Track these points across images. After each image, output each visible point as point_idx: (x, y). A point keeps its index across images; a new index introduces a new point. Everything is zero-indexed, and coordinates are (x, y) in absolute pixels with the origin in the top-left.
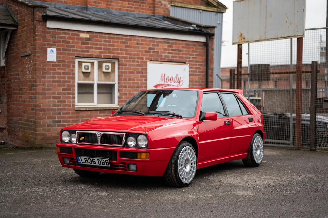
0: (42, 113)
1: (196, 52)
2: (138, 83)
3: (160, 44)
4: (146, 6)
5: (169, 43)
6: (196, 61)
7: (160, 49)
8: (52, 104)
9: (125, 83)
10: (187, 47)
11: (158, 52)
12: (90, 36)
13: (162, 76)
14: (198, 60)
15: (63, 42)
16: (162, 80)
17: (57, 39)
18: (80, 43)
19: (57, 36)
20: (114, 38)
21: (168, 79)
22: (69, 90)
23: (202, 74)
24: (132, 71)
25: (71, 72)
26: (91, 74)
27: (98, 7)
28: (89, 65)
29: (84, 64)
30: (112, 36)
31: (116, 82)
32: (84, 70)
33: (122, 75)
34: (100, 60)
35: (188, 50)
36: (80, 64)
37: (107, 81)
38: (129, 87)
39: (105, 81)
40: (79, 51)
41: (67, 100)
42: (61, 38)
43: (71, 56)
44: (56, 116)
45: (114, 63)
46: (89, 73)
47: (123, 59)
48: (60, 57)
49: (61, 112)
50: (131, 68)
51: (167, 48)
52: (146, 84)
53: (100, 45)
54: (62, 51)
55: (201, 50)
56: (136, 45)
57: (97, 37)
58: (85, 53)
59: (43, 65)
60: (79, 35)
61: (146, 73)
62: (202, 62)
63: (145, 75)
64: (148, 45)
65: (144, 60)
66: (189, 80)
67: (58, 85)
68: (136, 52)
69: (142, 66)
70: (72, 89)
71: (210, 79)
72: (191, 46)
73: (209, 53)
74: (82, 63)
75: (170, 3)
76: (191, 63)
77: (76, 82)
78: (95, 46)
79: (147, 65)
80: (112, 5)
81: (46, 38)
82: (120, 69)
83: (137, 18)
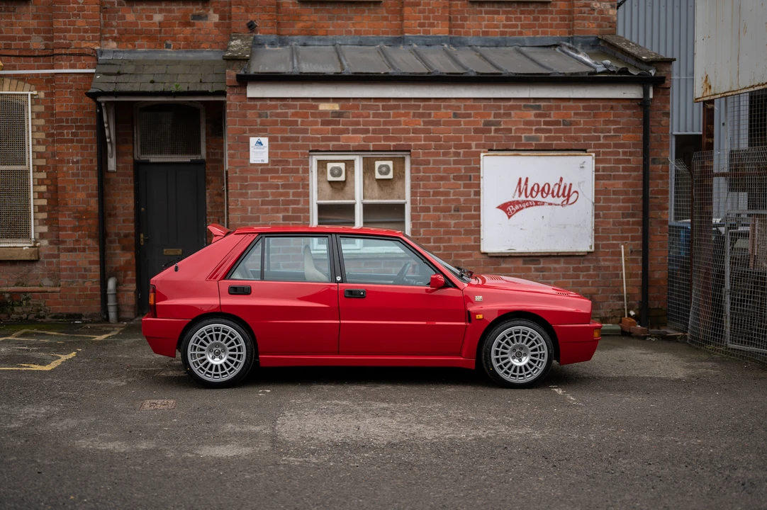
1: (615, 122)
2: (458, 200)
3: (513, 112)
5: (538, 107)
6: (616, 146)
7: (515, 123)
9: (424, 201)
10: (590, 114)
11: (510, 130)
12: (341, 107)
13: (520, 183)
14: (622, 142)
15: (283, 123)
16: (520, 193)
17: (269, 118)
18: (318, 122)
19: (269, 112)
20: (397, 107)
21: (536, 188)
22: (298, 218)
23: (634, 174)
24: (442, 174)
25: (301, 183)
26: (348, 184)
27: (428, 35)
28: (342, 166)
29: (330, 166)
31: (407, 200)
32: (330, 178)
33: (420, 185)
34: (368, 155)
35: (593, 119)
37: (386, 199)
38: (435, 210)
39: (380, 198)
40: (317, 139)
42: (278, 115)
43: (299, 151)
45: (403, 159)
46: (344, 182)
47: (420, 151)
48: (276, 154)
50: (440, 168)
51: (533, 118)
52: (479, 201)
53: (366, 123)
54: (280, 143)
55: (630, 118)
56: (453, 119)
57: (357, 107)
58: (331, 144)
59: (242, 172)
60: (317, 107)
61: (479, 178)
62: (635, 146)
63: (476, 182)
64: (482, 115)
65: (474, 149)
66: (595, 191)
67: (272, 209)
68: (452, 134)
69: (468, 162)
70: (304, 216)
71: (657, 186)
72: (601, 111)
73: (651, 123)
74: (326, 164)
75: (616, 5)
76: (601, 150)
77: (314, 201)
78: (353, 127)
79: (480, 160)
80: (465, 26)
81: (247, 119)
82: (413, 171)
83: (524, 49)
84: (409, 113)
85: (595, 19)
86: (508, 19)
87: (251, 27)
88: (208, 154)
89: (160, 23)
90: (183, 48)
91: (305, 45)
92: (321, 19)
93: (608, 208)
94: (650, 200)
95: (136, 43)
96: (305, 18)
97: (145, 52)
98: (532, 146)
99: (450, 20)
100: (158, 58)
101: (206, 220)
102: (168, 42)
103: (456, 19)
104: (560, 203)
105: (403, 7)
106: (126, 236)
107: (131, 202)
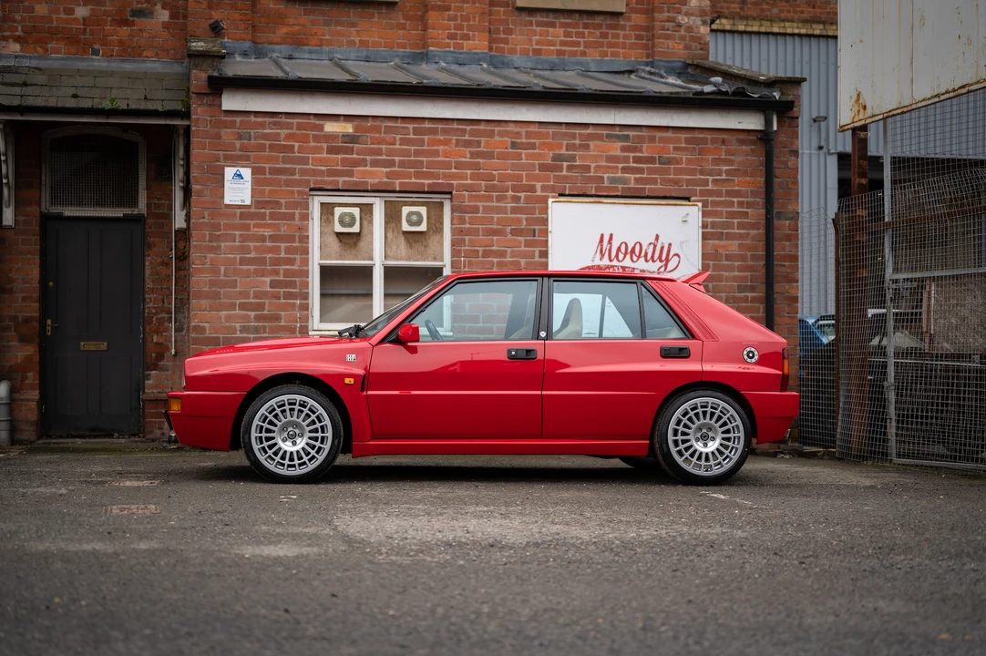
1: (727, 162)
2: (517, 263)
3: (592, 144)
5: (626, 138)
6: (729, 193)
7: (595, 158)
8: (238, 325)
9: (470, 264)
10: (694, 149)
11: (587, 168)
12: (356, 129)
13: (601, 241)
14: (736, 188)
15: (273, 148)
16: (602, 255)
17: (252, 141)
18: (323, 149)
19: (252, 132)
20: (433, 131)
21: (623, 249)
22: (293, 284)
23: (753, 232)
24: (495, 227)
25: (297, 234)
26: (363, 238)
27: (461, 51)
28: (356, 211)
29: (338, 211)
31: (446, 262)
32: (339, 228)
33: (465, 240)
34: (392, 197)
35: (698, 157)
37: (417, 261)
39: (409, 259)
40: (321, 173)
41: (283, 313)
42: (265, 137)
43: (296, 189)
45: (441, 204)
46: (358, 235)
47: (466, 193)
48: (262, 192)
50: (492, 218)
51: (618, 153)
52: (545, 265)
53: (389, 153)
54: (268, 176)
55: (747, 156)
56: (510, 150)
57: (378, 129)
58: (341, 179)
59: (212, 216)
60: (321, 128)
61: (545, 232)
62: (754, 194)
63: (542, 238)
64: (551, 148)
65: (539, 193)
66: (703, 254)
67: (255, 270)
68: (509, 171)
69: (532, 211)
70: (301, 282)
71: (784, 249)
72: (709, 146)
73: (775, 164)
74: (333, 208)
75: (709, 21)
76: (710, 199)
77: (316, 261)
78: (373, 157)
79: (547, 208)
80: (510, 40)
81: (222, 141)
82: (455, 221)
83: (592, 74)
84: (450, 140)
85: (682, 38)
87: (216, 29)
88: (148, 206)
89: (84, 19)
90: (117, 56)
91: (290, 58)
92: (313, 23)
93: (720, 279)
94: (775, 268)
95: (49, 46)
96: (291, 21)
97: (62, 59)
98: (618, 191)
99: (490, 32)
100: (80, 67)
101: (144, 300)
102: (96, 47)
103: (498, 31)
104: (656, 270)
105: (426, 11)
106: (27, 320)
107: (35, 273)
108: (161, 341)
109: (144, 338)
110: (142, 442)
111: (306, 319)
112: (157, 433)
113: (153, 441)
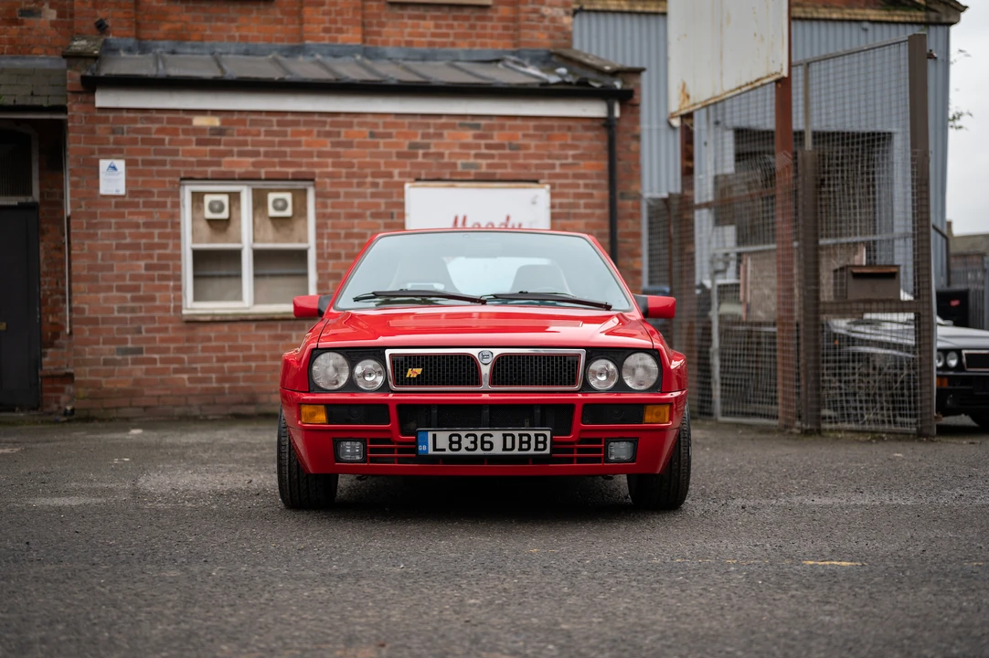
0: (90, 330)
1: (574, 147)
3: (446, 132)
4: (493, 28)
5: (477, 126)
6: (576, 176)
7: (448, 146)
8: (115, 307)
9: (333, 246)
10: (541, 136)
11: (441, 155)
12: (223, 122)
13: (456, 220)
14: (582, 171)
15: (144, 141)
17: (125, 135)
18: (192, 141)
19: (125, 127)
20: (295, 123)
22: (166, 267)
23: (598, 212)
24: (356, 210)
25: (169, 221)
26: (232, 223)
27: (336, 44)
28: (225, 199)
29: (208, 199)
30: (289, 118)
31: (311, 244)
32: (209, 215)
33: (328, 224)
34: (259, 185)
35: (546, 143)
36: (198, 198)
37: (284, 243)
38: (348, 256)
39: (276, 241)
40: (191, 164)
41: (158, 294)
42: (138, 131)
43: (167, 179)
44: (129, 337)
45: (305, 191)
46: (227, 222)
47: (328, 180)
48: (135, 182)
49: (143, 327)
50: (353, 203)
51: (470, 140)
53: (254, 144)
54: (140, 167)
55: (594, 142)
56: (369, 140)
57: (243, 122)
58: (210, 170)
59: (89, 205)
60: (190, 122)
61: (403, 215)
62: (599, 176)
63: (400, 221)
64: (406, 136)
65: (396, 178)
67: (131, 255)
68: (368, 159)
69: (390, 195)
70: (174, 265)
71: (627, 227)
72: (556, 132)
73: (618, 148)
74: (203, 196)
75: (571, 12)
76: (558, 181)
77: (188, 246)
78: (239, 148)
79: (404, 192)
80: (383, 33)
81: (96, 135)
82: (318, 207)
83: (458, 64)
84: (312, 131)
85: (546, 28)
86: (437, 26)
87: (101, 27)
88: (42, 195)
90: (8, 53)
91: (173, 53)
92: (195, 19)
94: (619, 244)
96: (174, 18)
98: (471, 175)
99: (363, 25)
101: (40, 282)
103: (371, 24)
105: (302, 7)
108: (56, 320)
109: (40, 319)
110: (39, 415)
111: (179, 299)
112: (55, 407)
113: (50, 414)
